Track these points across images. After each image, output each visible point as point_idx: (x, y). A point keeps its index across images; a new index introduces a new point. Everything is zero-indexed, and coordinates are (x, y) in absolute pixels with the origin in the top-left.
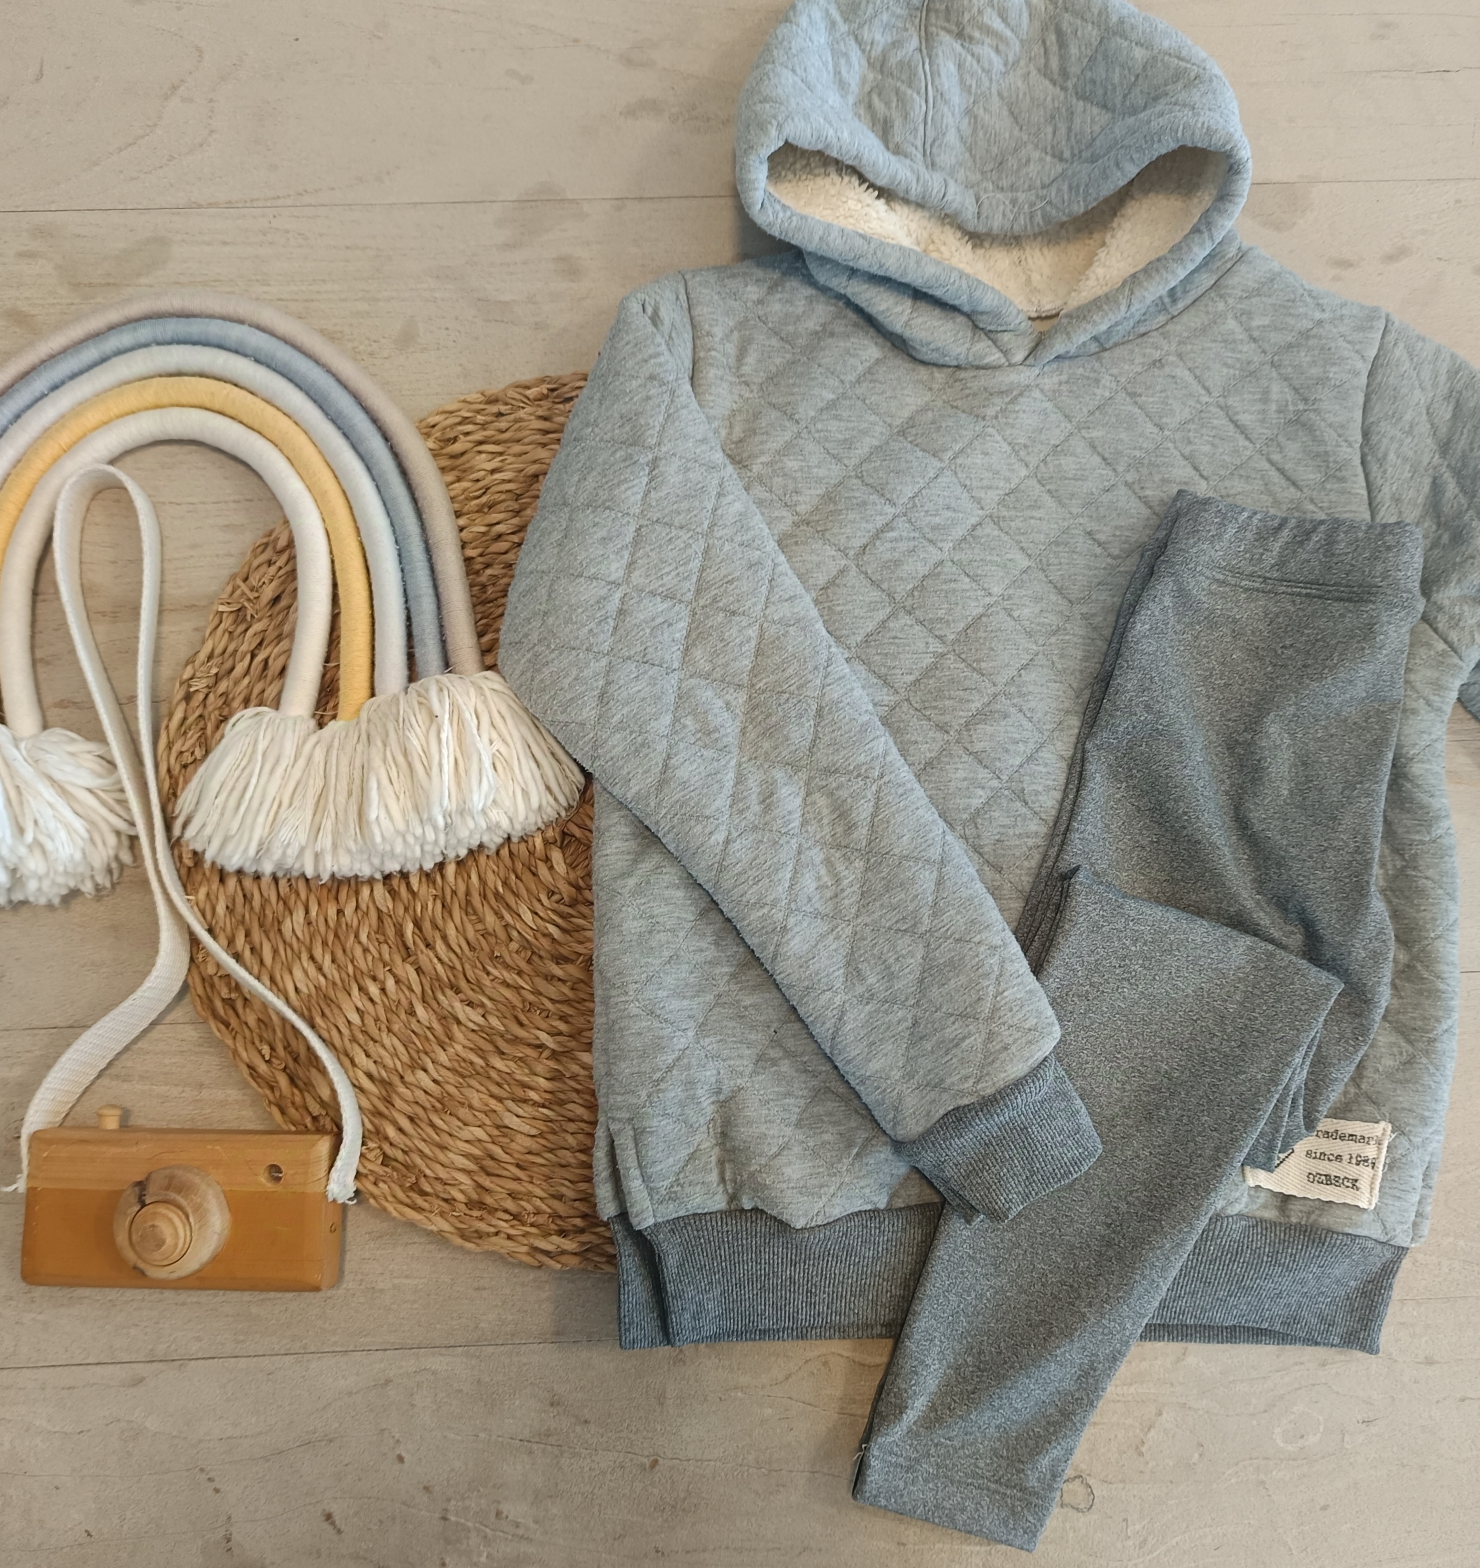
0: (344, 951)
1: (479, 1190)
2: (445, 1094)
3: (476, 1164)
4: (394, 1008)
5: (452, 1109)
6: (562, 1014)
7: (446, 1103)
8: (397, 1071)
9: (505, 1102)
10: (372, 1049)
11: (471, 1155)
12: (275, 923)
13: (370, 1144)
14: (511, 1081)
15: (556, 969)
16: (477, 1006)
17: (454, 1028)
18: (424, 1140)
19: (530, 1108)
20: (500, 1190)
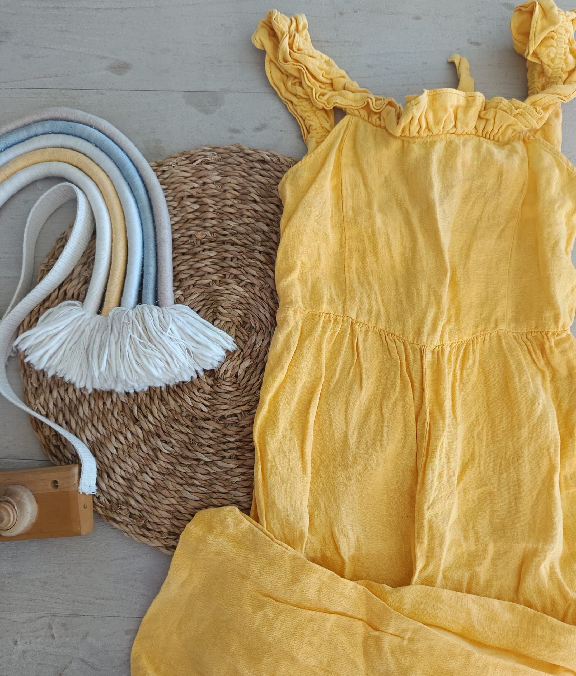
0: (107, 421)
1: (173, 527)
2: (156, 484)
3: (172, 515)
4: (131, 446)
5: (159, 491)
6: (208, 444)
7: (157, 488)
8: (134, 474)
9: (184, 486)
10: (122, 465)
11: (169, 511)
12: (76, 410)
13: (123, 507)
14: (187, 476)
15: (204, 424)
16: (169, 443)
17: (159, 453)
18: (148, 505)
19: (195, 488)
20: (183, 526)
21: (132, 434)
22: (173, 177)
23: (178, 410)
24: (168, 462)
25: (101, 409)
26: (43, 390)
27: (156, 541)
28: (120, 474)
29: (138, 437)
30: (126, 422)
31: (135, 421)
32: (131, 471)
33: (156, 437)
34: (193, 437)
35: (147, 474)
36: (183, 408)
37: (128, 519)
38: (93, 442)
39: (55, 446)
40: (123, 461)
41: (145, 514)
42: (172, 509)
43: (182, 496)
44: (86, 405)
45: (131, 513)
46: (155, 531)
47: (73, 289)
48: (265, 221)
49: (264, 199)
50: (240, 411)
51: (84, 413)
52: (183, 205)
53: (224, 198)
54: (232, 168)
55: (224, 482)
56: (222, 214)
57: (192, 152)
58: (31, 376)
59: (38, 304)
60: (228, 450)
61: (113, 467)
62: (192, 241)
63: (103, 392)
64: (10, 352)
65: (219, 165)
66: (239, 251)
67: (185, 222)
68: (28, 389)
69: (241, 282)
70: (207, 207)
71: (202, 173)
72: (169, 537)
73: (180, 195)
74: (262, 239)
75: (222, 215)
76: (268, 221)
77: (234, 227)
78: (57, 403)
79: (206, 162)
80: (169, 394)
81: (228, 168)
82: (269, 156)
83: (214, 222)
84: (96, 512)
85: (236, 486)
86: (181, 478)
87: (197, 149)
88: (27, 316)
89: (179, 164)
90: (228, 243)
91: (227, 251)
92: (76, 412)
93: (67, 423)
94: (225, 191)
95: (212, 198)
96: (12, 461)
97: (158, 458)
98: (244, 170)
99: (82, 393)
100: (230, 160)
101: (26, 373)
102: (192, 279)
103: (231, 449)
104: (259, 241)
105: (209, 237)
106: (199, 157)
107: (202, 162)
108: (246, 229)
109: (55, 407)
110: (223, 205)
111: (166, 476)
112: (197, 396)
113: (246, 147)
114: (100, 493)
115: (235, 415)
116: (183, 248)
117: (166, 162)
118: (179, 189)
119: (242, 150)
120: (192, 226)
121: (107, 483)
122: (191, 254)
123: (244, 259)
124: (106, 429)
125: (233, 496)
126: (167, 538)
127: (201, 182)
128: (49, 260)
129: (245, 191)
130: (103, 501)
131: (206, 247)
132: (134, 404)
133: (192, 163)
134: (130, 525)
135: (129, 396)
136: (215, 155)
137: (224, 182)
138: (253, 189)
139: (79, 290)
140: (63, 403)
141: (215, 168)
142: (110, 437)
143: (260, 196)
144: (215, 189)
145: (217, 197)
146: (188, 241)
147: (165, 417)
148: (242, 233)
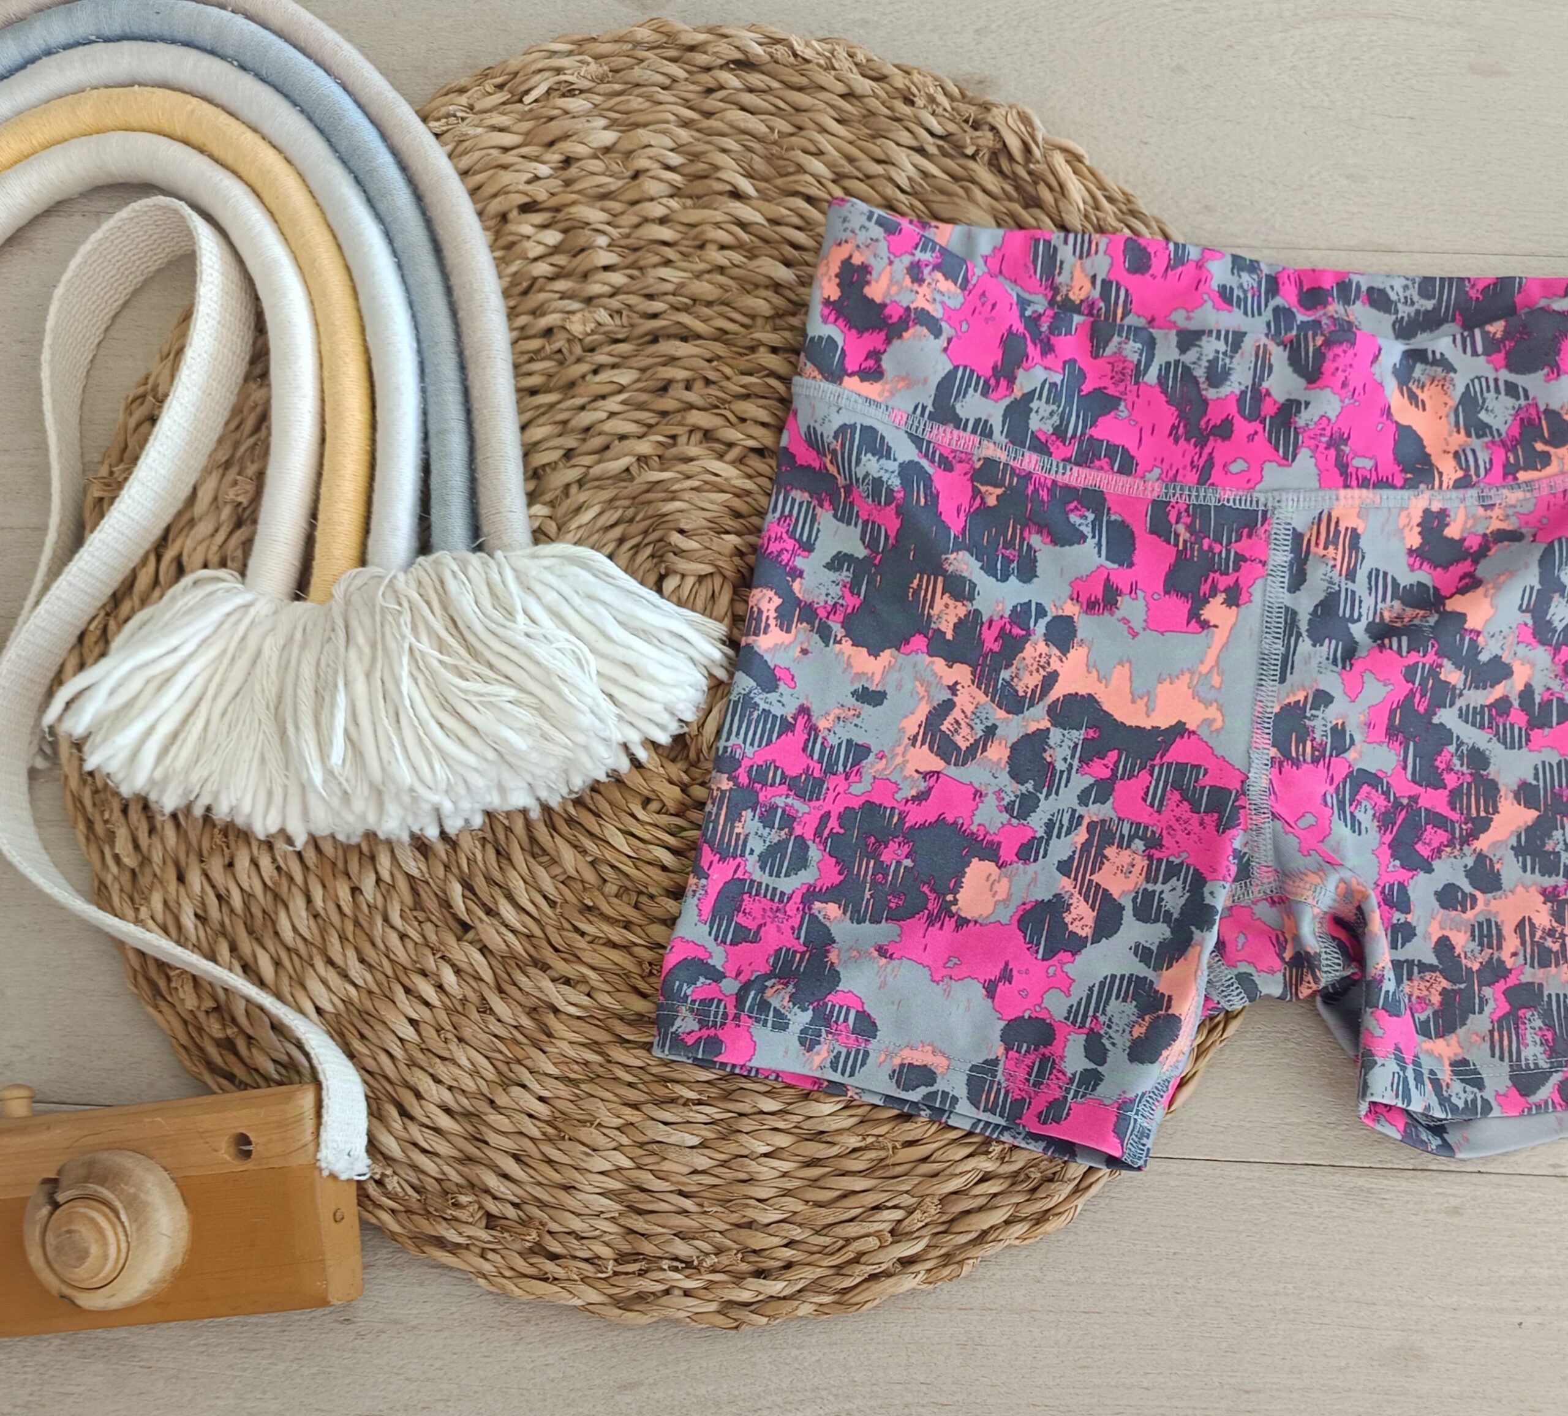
0: (373, 944)
1: (630, 1237)
2: (557, 1114)
3: (621, 1203)
4: (460, 1008)
5: (570, 1132)
7: (561, 1126)
8: (484, 1096)
9: (644, 1108)
10: (442, 1070)
11: (611, 1191)
12: (269, 924)
13: (463, 1199)
14: (647, 1078)
16: (578, 982)
17: (551, 1019)
18: (540, 1184)
19: (682, 1109)
20: (660, 1230)
21: (458, 971)
22: (465, 152)
23: (589, 876)
24: (583, 1045)
25: (347, 910)
26: (155, 875)
27: (584, 1287)
28: (438, 1102)
29: (479, 980)
30: (433, 938)
31: (459, 933)
32: (469, 1084)
33: (532, 971)
35: (524, 1086)
36: (606, 869)
37: (484, 1235)
38: (338, 1015)
39: (218, 1044)
40: (443, 1059)
41: (536, 1213)
42: (616, 1185)
43: (642, 1139)
44: (298, 903)
45: (489, 1215)
46: (575, 1258)
47: (201, 549)
48: (776, 253)
49: (763, 185)
51: (295, 929)
52: (511, 238)
53: (636, 197)
54: (649, 98)
56: (636, 250)
57: (514, 64)
58: (111, 836)
59: (99, 604)
61: (412, 1080)
62: (556, 346)
63: (346, 848)
65: (604, 95)
66: (708, 356)
67: (525, 292)
68: (109, 880)
69: (726, 452)
70: (587, 232)
71: (555, 128)
72: (621, 1269)
73: (495, 206)
74: (775, 308)
75: (638, 254)
76: (789, 251)
77: (682, 285)
78: (205, 911)
79: (564, 88)
80: (556, 830)
81: (636, 102)
82: (760, 44)
83: (618, 279)
86: (631, 1086)
87: (528, 52)
88: (70, 651)
89: (478, 106)
90: (669, 337)
91: (672, 360)
92: (271, 931)
93: (245, 968)
94: (636, 175)
95: (599, 204)
97: (549, 1035)
98: (687, 101)
99: (279, 869)
100: (637, 73)
101: (95, 834)
102: (573, 462)
104: (767, 318)
105: (606, 329)
106: (539, 77)
107: (548, 92)
108: (721, 286)
109: (199, 925)
110: (635, 220)
111: (583, 1086)
112: (643, 824)
113: (681, 26)
114: (384, 1167)
116: (530, 374)
117: (437, 108)
118: (488, 190)
119: (671, 36)
120: (548, 301)
121: (403, 1135)
122: (559, 388)
123: (728, 378)
124: (370, 967)
125: (801, 1118)
126: (616, 1273)
127: (554, 157)
128: (111, 466)
129: (700, 167)
130: (399, 1190)
131: (601, 358)
132: (450, 877)
133: (521, 101)
134: (493, 1250)
135: (430, 855)
136: (588, 64)
137: (631, 147)
138: (725, 156)
139: (221, 547)
140: (224, 909)
141: (596, 106)
142: (388, 993)
143: (752, 177)
144: (603, 174)
145: (613, 199)
146: (543, 347)
147: (552, 904)
148: (710, 298)
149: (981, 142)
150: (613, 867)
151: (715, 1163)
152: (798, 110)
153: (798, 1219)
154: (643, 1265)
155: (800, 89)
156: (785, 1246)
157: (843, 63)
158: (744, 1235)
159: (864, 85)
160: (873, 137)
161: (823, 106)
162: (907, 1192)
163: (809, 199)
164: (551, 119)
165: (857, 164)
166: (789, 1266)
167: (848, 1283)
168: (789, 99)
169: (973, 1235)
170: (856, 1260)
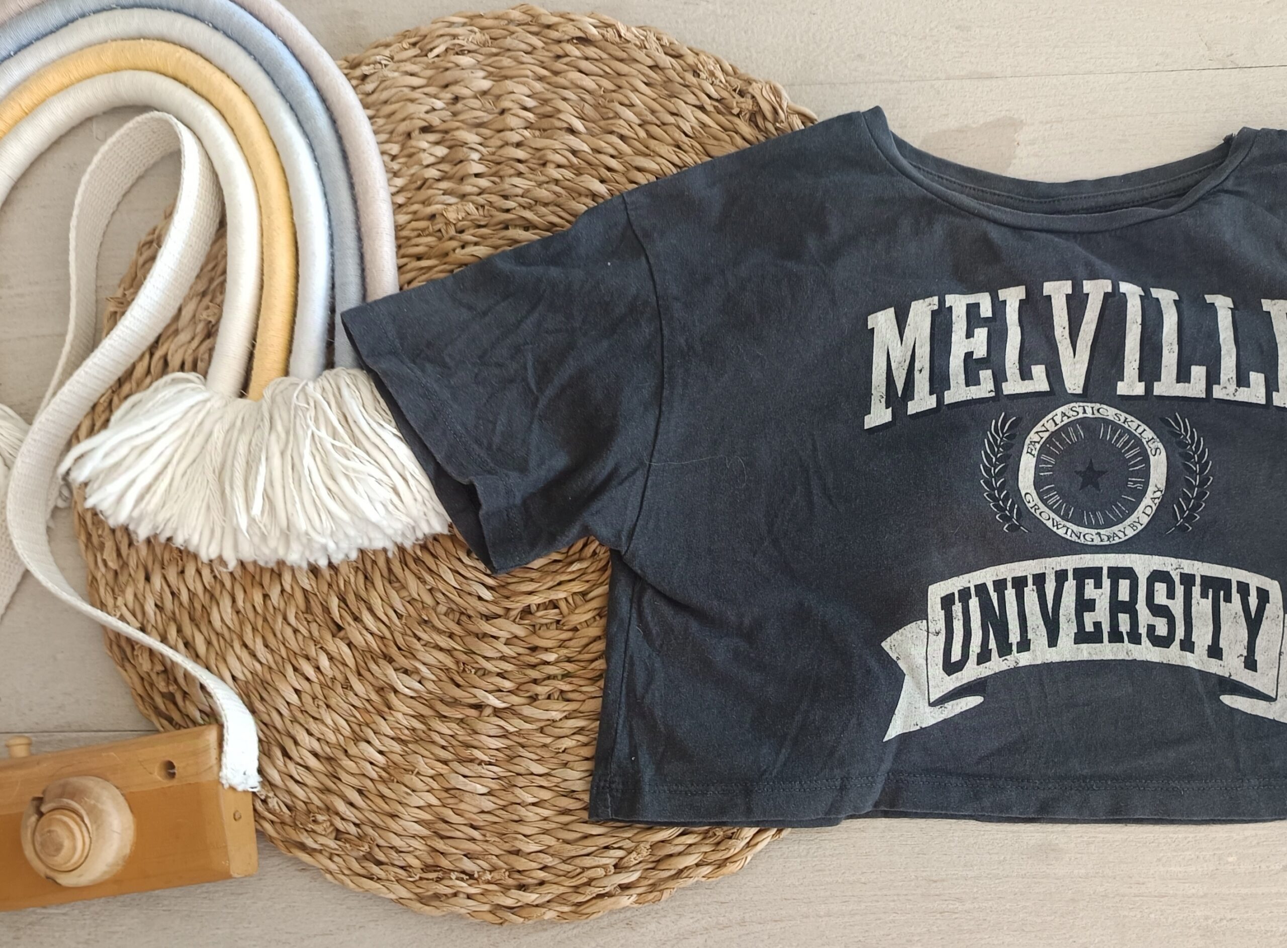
0: (275, 635)
1: (433, 854)
2: (390, 763)
3: (429, 829)
4: (330, 684)
5: (398, 777)
6: (498, 671)
7: (392, 772)
8: (341, 746)
9: (450, 764)
10: (313, 726)
11: (423, 821)
12: (205, 615)
13: (320, 818)
14: (455, 743)
15: (486, 627)
16: (412, 672)
17: (392, 697)
18: (375, 812)
19: (476, 767)
20: (454, 851)
21: (331, 658)
22: (386, 89)
23: (428, 600)
24: (413, 716)
25: (259, 610)
26: (130, 575)
27: (397, 887)
28: (310, 748)
29: (345, 664)
30: (316, 634)
31: (335, 631)
32: (331, 737)
33: (382, 662)
34: (464, 657)
35: (369, 742)
36: (439, 596)
37: (332, 844)
38: (247, 682)
39: (163, 695)
40: (314, 718)
41: (370, 831)
42: (429, 816)
43: (448, 785)
44: (226, 603)
45: (338, 830)
46: (393, 865)
47: (181, 351)
48: (594, 172)
49: (590, 124)
50: (562, 595)
51: (222, 619)
52: (412, 150)
53: (501, 127)
54: (516, 59)
55: (538, 751)
56: (499, 164)
57: (424, 30)
58: (102, 546)
59: (107, 386)
60: (544, 680)
61: (293, 732)
62: (437, 227)
63: (262, 569)
64: (56, 499)
65: (485, 55)
67: (419, 188)
68: (99, 576)
70: (465, 149)
71: (449, 76)
72: (425, 875)
73: (403, 127)
75: (499, 167)
76: (604, 172)
77: (528, 191)
78: (162, 603)
79: (457, 49)
80: (406, 565)
81: (506, 62)
82: (595, 27)
83: (484, 183)
84: (261, 834)
85: (566, 757)
86: (443, 747)
87: (434, 23)
88: (86, 416)
89: (397, 58)
90: (516, 226)
91: (515, 243)
92: (206, 619)
93: (186, 645)
94: (503, 112)
95: (475, 130)
96: (74, 735)
97: (390, 708)
98: (542, 62)
99: (215, 577)
100: (509, 42)
101: (92, 543)
103: (549, 677)
105: (473, 217)
106: (441, 40)
107: (447, 50)
108: (555, 193)
109: (158, 612)
110: (499, 143)
111: (410, 745)
112: (466, 566)
113: (542, 11)
114: (268, 791)
115: (554, 605)
116: (417, 245)
117: (369, 57)
118: (399, 116)
119: (535, 18)
120: (434, 195)
121: (283, 769)
122: (437, 257)
124: (271, 650)
125: (560, 780)
126: (421, 879)
127: (447, 95)
128: (125, 289)
129: (548, 109)
130: (277, 807)
131: (467, 237)
132: (332, 592)
133: (426, 55)
134: (338, 855)
135: (319, 576)
136: (475, 33)
137: (500, 93)
138: (564, 103)
139: (194, 351)
140: (176, 602)
141: (479, 62)
142: (282, 670)
143: (583, 119)
144: (480, 110)
145: (485, 128)
146: (428, 228)
147: (399, 616)
148: (546, 201)
149: (743, 106)
150: (444, 594)
151: (497, 806)
152: (619, 74)
153: (551, 851)
154: (440, 874)
155: (621, 60)
156: (541, 869)
157: (653, 44)
158: (513, 859)
159: (666, 61)
160: (670, 96)
161: (635, 73)
162: (629, 838)
163: (622, 137)
164: (447, 69)
165: (657, 114)
166: (542, 883)
167: (581, 899)
168: (613, 67)
169: (673, 872)
170: (588, 884)
